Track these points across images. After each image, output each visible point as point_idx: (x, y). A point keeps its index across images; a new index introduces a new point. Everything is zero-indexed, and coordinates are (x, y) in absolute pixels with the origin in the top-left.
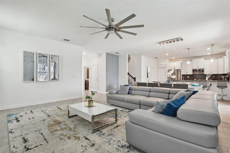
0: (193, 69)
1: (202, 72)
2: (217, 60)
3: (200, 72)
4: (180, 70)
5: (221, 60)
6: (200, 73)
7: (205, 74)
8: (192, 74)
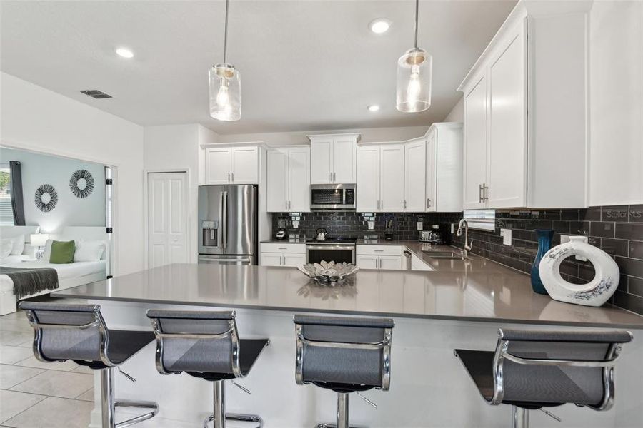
0: (312, 186)
1: (347, 203)
2: (400, 147)
3: (341, 203)
4: (256, 186)
5: (415, 148)
6: (340, 206)
7: (357, 211)
8: (309, 211)
